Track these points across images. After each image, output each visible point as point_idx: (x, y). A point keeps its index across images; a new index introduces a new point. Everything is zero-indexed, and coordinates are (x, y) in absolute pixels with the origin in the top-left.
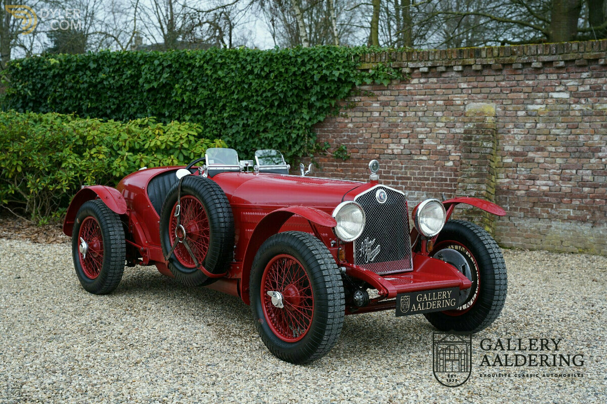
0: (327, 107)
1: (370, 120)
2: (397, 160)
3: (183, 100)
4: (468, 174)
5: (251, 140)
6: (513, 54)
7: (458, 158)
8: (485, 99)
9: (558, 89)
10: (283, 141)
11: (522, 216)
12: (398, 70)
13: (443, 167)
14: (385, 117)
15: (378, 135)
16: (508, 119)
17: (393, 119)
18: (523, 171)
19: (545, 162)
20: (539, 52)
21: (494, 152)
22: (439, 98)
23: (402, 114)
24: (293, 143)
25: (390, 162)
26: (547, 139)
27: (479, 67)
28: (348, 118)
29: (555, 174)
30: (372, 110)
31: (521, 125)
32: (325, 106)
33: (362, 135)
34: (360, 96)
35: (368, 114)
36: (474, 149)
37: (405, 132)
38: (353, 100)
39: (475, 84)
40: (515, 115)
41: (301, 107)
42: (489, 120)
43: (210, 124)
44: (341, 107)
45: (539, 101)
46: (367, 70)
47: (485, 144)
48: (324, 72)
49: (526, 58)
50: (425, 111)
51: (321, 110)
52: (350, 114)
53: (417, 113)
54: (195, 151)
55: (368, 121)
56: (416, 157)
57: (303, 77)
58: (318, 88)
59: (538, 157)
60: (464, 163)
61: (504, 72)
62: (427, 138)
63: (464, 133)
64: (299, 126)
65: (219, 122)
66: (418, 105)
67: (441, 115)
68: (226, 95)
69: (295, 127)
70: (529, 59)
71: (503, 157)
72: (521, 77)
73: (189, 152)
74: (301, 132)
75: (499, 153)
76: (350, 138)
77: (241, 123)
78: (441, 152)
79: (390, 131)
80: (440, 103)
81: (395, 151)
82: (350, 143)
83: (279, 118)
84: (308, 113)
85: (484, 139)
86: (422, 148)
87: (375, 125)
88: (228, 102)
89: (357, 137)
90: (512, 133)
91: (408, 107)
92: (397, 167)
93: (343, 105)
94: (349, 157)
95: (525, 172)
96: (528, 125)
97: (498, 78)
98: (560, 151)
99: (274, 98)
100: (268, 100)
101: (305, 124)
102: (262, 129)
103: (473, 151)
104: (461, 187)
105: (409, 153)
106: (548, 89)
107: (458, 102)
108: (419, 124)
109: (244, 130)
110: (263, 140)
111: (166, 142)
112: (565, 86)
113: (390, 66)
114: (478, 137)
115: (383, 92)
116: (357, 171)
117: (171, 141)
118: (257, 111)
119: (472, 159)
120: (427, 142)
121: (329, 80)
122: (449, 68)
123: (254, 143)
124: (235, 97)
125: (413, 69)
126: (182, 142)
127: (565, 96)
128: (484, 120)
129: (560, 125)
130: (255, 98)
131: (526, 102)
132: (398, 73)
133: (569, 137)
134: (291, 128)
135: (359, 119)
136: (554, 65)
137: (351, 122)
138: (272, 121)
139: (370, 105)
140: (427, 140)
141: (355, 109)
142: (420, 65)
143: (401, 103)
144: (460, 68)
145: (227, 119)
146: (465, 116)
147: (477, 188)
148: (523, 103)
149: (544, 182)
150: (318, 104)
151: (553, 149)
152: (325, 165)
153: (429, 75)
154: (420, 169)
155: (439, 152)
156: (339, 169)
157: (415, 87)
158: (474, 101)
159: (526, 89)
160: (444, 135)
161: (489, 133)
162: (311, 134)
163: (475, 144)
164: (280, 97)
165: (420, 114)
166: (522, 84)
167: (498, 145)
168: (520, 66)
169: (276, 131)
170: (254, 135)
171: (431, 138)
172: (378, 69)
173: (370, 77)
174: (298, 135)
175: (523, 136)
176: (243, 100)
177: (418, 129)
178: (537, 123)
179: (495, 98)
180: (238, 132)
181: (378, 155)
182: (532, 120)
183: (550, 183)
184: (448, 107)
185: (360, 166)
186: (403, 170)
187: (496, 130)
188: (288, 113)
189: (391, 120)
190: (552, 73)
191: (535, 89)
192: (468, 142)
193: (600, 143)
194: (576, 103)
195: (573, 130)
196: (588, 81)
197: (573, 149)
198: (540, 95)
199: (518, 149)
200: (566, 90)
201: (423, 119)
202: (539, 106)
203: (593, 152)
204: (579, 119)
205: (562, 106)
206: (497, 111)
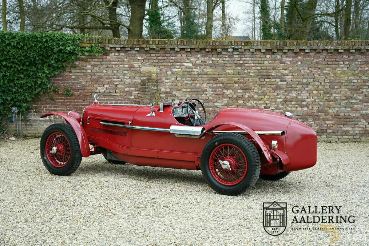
1: (86, 75)
2: (102, 96)
4: (145, 103)
5: (8, 85)
6: (166, 43)
7: (137, 95)
8: (150, 65)
9: (187, 61)
12: (103, 48)
13: (128, 99)
14: (94, 73)
15: (91, 83)
16: (163, 75)
17: (100, 74)
19: (181, 96)
20: (178, 44)
21: (156, 91)
22: (126, 64)
23: (105, 72)
24: (38, 86)
26: (182, 85)
27: (148, 49)
28: (72, 73)
30: (86, 69)
31: (169, 78)
32: (60, 66)
33: (81, 82)
34: (79, 61)
35: (84, 71)
36: (147, 90)
37: (106, 81)
38: (75, 63)
40: (166, 73)
41: (43, 66)
42: (154, 75)
44: (67, 67)
45: (178, 67)
46: (85, 47)
47: (153, 87)
48: (61, 47)
49: (172, 46)
50: (118, 70)
51: (55, 68)
52: (73, 71)
55: (84, 75)
56: (113, 94)
57: (45, 49)
58: (56, 56)
59: (178, 94)
60: (142, 97)
61: (160, 52)
63: (141, 82)
64: (42, 77)
66: (114, 67)
67: (127, 72)
69: (39, 78)
70: (174, 46)
71: (160, 94)
72: (169, 55)
74: (43, 80)
75: (159, 92)
76: (73, 84)
78: (128, 92)
79: (97, 81)
80: (127, 66)
81: (101, 91)
82: (73, 87)
83: (29, 72)
84: (48, 70)
85: (152, 85)
86: (117, 89)
87: (89, 77)
89: (78, 83)
90: (165, 82)
91: (108, 68)
92: (102, 100)
93: (69, 66)
94: (72, 94)
96: (173, 79)
97: (157, 55)
98: (188, 91)
99: (25, 61)
100: (22, 62)
101: (46, 76)
102: (16, 78)
105: (109, 92)
106: (182, 61)
107: (136, 66)
108: (115, 77)
109: (3, 79)
110: (17, 85)
112: (190, 60)
113: (99, 46)
114: (149, 84)
115: (94, 59)
116: (77, 102)
118: (13, 68)
119: (147, 95)
121: (63, 52)
122: (132, 49)
123: (10, 86)
125: (111, 48)
127: (190, 65)
128: (151, 76)
129: (188, 79)
130: (12, 60)
131: (172, 67)
132: (103, 50)
133: (192, 84)
134: (36, 78)
135: (78, 73)
136: (186, 50)
137: (74, 75)
138: (24, 74)
139: (85, 66)
140: (119, 85)
141: (76, 68)
142: (116, 46)
143: (104, 66)
144: (138, 49)
146: (140, 73)
148: (170, 68)
150: (55, 65)
151: (185, 90)
152: (56, 99)
153: (120, 52)
154: (115, 100)
155: (126, 91)
156: (66, 101)
157: (112, 58)
158: (145, 66)
159: (171, 61)
160: (129, 83)
161: (154, 82)
163: (148, 88)
164: (31, 60)
165: (115, 72)
166: (169, 58)
167: (159, 88)
168: (169, 50)
169: (27, 80)
171: (121, 84)
172: (91, 47)
173: (87, 51)
174: (42, 82)
175: (170, 84)
177: (114, 80)
178: (177, 78)
179: (156, 64)
181: (90, 93)
182: (174, 76)
184: (131, 68)
185: (79, 99)
186: (106, 101)
187: (157, 80)
188: (35, 69)
189: (98, 75)
190: (183, 54)
191: (176, 61)
192: (144, 86)
193: (206, 87)
194: (195, 68)
195: (194, 81)
196: (200, 58)
197: (194, 90)
198: (178, 64)
199: (168, 90)
200: (190, 62)
201: (116, 74)
202: (178, 70)
203: (203, 92)
204: (197, 76)
205: (189, 70)
206: (157, 71)
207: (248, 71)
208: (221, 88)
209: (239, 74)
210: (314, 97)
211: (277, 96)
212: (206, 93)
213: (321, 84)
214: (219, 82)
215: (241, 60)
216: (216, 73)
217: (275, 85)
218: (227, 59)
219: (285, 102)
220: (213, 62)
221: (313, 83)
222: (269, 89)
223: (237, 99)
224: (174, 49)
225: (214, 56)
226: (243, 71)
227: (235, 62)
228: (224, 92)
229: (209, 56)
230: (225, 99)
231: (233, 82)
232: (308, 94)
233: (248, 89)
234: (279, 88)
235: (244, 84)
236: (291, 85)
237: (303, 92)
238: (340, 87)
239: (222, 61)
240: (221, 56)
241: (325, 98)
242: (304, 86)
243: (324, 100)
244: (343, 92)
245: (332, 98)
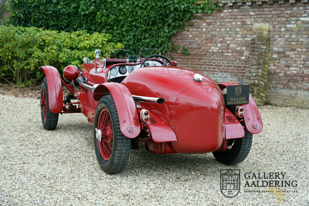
0: (178, 25)
1: (201, 33)
2: (215, 55)
3: (102, 21)
4: (252, 64)
5: (137, 44)
7: (248, 55)
8: (264, 21)
9: (304, 15)
10: (154, 44)
11: (282, 87)
12: (216, 4)
13: (240, 60)
14: (209, 31)
15: (205, 42)
16: (275, 33)
18: (283, 62)
19: (295, 57)
21: (267, 51)
22: (238, 21)
23: (218, 30)
24: (159, 45)
25: (211, 57)
26: (297, 44)
27: (260, 3)
28: (189, 32)
29: (300, 64)
30: (202, 27)
31: (283, 36)
32: (177, 25)
33: (197, 41)
34: (196, 19)
35: (200, 30)
36: (256, 50)
37: (220, 40)
38: (192, 22)
39: (258, 12)
40: (279, 30)
41: (164, 25)
42: (265, 33)
43: (116, 34)
44: (186, 26)
45: (293, 22)
46: (200, 5)
47: (262, 47)
48: (176, 5)
50: (231, 28)
51: (175, 27)
52: (191, 29)
53: (226, 29)
54: (106, 49)
55: (200, 34)
56: (225, 54)
57: (165, 8)
58: (173, 15)
59: (292, 54)
60: (250, 58)
61: (274, 6)
62: (231, 43)
63: (251, 41)
64: (162, 36)
65: (121, 33)
66: (227, 24)
67: (239, 30)
68: (124, 19)
69: (160, 37)
71: (272, 54)
72: (284, 9)
73: (103, 49)
74: (164, 39)
75: (270, 52)
76: (190, 43)
77: (132, 34)
78: (239, 51)
79: (211, 39)
80: (240, 23)
81: (214, 51)
82: (190, 46)
83: (152, 31)
84: (167, 29)
85: (261, 44)
86: (229, 49)
87: (204, 35)
88: (125, 22)
89: (194, 42)
90: (278, 40)
91: (221, 26)
92: (215, 60)
93: (187, 24)
94: (189, 53)
96: (286, 36)
97: (271, 9)
98: (304, 51)
99: (149, 20)
100: (146, 22)
101: (166, 35)
102: (143, 38)
103: (255, 51)
104: (248, 71)
105: (221, 51)
106: (298, 15)
107: (249, 23)
108: (227, 35)
109: (134, 38)
110: (144, 44)
111: (90, 44)
112: (308, 13)
113: (212, 2)
114: (258, 43)
115: (208, 17)
116: (194, 61)
117: (92, 44)
118: (141, 28)
119: (255, 55)
120: (232, 46)
121: (178, 10)
122: (244, 3)
123: (139, 45)
124: (129, 19)
125: (224, 4)
126: (98, 44)
127: (307, 19)
128: (262, 33)
129: (304, 36)
130: (139, 20)
131: (286, 23)
132: (216, 6)
134: (158, 37)
135: (195, 32)
137: (191, 34)
138: (149, 33)
139: (201, 24)
140: (231, 44)
141: (193, 27)
142: (228, 2)
143: (218, 24)
144: (250, 4)
145: (125, 32)
146: (252, 31)
147: (256, 71)
148: (284, 24)
149: (295, 69)
150: (173, 24)
151: (300, 50)
152: (177, 58)
153: (233, 8)
154: (227, 61)
155: (238, 51)
156: (184, 60)
157: (226, 14)
158: (257, 22)
159: (286, 16)
160: (241, 42)
161: (265, 41)
162: (170, 40)
163: (257, 47)
164: (153, 20)
165: (228, 30)
166: (284, 12)
167: (270, 47)
168: (283, 2)
169: (151, 39)
170: (139, 41)
171: (234, 43)
172: (205, 4)
173: (201, 9)
174: (162, 41)
175: (284, 42)
176: (133, 22)
177: (227, 38)
178: (291, 35)
179: (269, 20)
180: (130, 39)
181: (205, 53)
182: (289, 33)
183: (298, 69)
184: (243, 26)
185: (195, 59)
186: (218, 61)
187: (269, 39)
188: (157, 29)
189: (212, 33)
190: (300, 7)
191: (291, 16)
192: (253, 46)
198: (294, 19)
199: (281, 50)
200: (308, 16)
201: (229, 33)
202: (293, 25)
205: (305, 25)
206: (269, 28)
224: (288, 1)
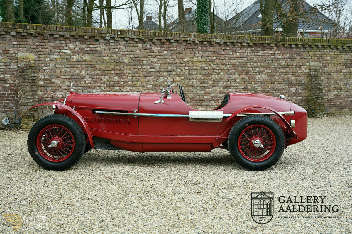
4: (26, 91)
6: (44, 29)
7: (13, 82)
8: (27, 51)
9: (65, 48)
11: (49, 110)
13: (3, 87)
16: (41, 62)
18: (49, 88)
19: (60, 83)
20: (58, 30)
26: (61, 72)
27: (26, 34)
29: (65, 89)
31: (48, 65)
36: (27, 77)
39: (22, 43)
40: (44, 60)
42: (32, 62)
45: (56, 53)
47: (32, 74)
49: (51, 32)
59: (57, 81)
60: (22, 85)
61: (38, 38)
63: (18, 69)
67: (1, 58)
70: (53, 32)
71: (38, 81)
72: (47, 41)
78: (2, 79)
80: (1, 51)
85: (32, 72)
90: (43, 69)
95: (51, 89)
96: (51, 65)
97: (34, 41)
98: (67, 78)
104: (24, 98)
106: (60, 48)
107: (12, 52)
112: (68, 47)
114: (28, 71)
119: (27, 82)
122: (7, 33)
127: (69, 52)
128: (29, 62)
129: (67, 66)
131: (50, 54)
133: (71, 71)
136: (65, 37)
144: (14, 33)
146: (17, 59)
147: (33, 98)
148: (48, 54)
149: (60, 93)
151: (64, 77)
158: (21, 51)
159: (49, 47)
160: (3, 70)
161: (33, 69)
163: (27, 75)
166: (47, 44)
168: (48, 36)
175: (49, 70)
178: (55, 64)
179: (33, 51)
182: (53, 63)
183: (63, 93)
184: (5, 54)
187: (36, 67)
190: (62, 40)
191: (54, 47)
192: (23, 74)
193: (85, 74)
194: (74, 55)
195: (73, 68)
196: (79, 46)
197: (74, 77)
198: (57, 50)
199: (47, 77)
200: (69, 49)
202: (56, 56)
203: (82, 78)
204: (75, 63)
205: (68, 57)
206: (35, 58)
207: (123, 58)
208: (99, 75)
209: (115, 62)
210: (177, 82)
211: (148, 82)
212: (85, 79)
213: (182, 71)
214: (97, 69)
215: (116, 48)
216: (94, 61)
217: (146, 72)
218: (104, 47)
219: (154, 88)
220: (91, 49)
221: (176, 70)
222: (141, 75)
223: (113, 85)
224: (52, 35)
225: (92, 43)
226: (118, 58)
227: (111, 50)
228: (102, 79)
229: (87, 43)
230: (103, 86)
231: (110, 69)
232: (172, 80)
233: (123, 76)
234: (149, 74)
235: (119, 71)
236: (159, 72)
237: (168, 78)
238: (197, 74)
239: (99, 49)
240: (98, 43)
241: (185, 83)
242: (170, 73)
243: (185, 85)
244: (198, 78)
245: (191, 83)
